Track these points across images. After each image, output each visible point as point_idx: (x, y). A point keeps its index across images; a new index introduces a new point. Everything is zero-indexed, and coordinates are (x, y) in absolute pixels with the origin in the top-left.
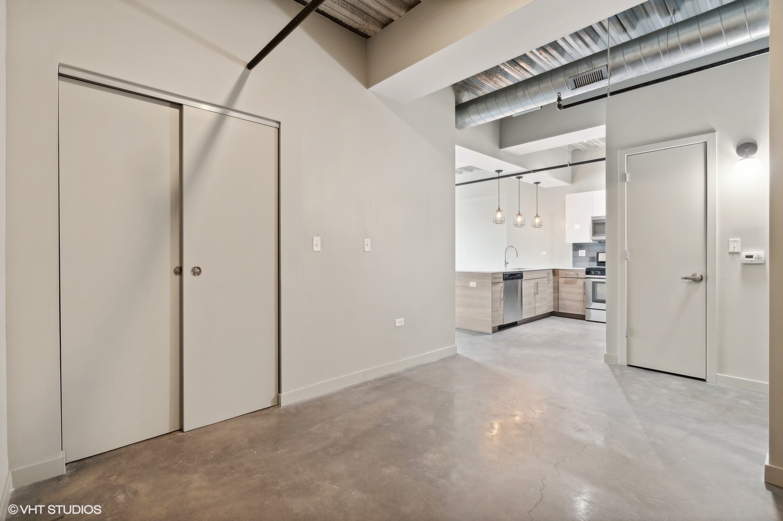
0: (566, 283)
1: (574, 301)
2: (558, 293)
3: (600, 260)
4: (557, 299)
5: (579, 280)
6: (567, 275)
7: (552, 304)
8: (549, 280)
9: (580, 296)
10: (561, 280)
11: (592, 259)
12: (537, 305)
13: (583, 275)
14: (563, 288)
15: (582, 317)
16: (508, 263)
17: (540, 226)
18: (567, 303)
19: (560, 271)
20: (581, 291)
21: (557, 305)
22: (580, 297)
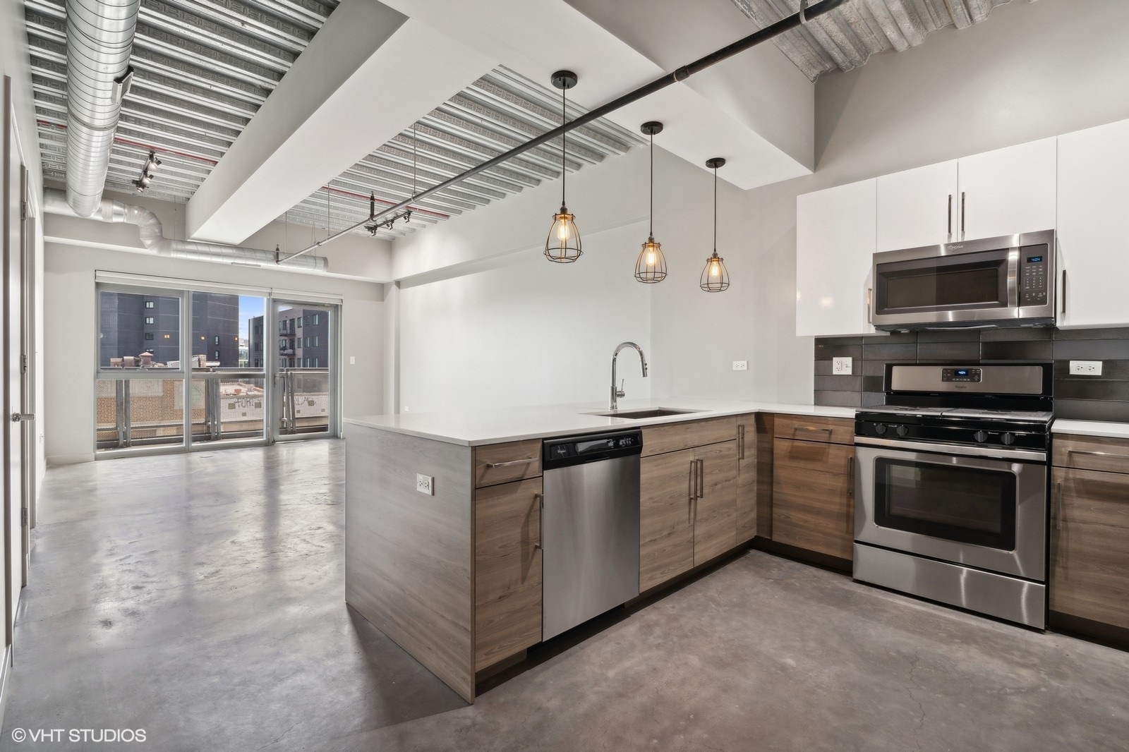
0: (794, 455)
1: (819, 512)
2: (772, 484)
3: (896, 386)
4: (766, 499)
5: (833, 451)
6: (798, 433)
7: (753, 515)
8: (741, 448)
9: (837, 500)
10: (781, 446)
11: (872, 384)
12: (700, 530)
13: (846, 433)
14: (784, 471)
15: (844, 568)
16: (622, 395)
17: (723, 285)
18: (796, 516)
19: (777, 421)
20: (840, 483)
21: (766, 518)
22: (836, 504)
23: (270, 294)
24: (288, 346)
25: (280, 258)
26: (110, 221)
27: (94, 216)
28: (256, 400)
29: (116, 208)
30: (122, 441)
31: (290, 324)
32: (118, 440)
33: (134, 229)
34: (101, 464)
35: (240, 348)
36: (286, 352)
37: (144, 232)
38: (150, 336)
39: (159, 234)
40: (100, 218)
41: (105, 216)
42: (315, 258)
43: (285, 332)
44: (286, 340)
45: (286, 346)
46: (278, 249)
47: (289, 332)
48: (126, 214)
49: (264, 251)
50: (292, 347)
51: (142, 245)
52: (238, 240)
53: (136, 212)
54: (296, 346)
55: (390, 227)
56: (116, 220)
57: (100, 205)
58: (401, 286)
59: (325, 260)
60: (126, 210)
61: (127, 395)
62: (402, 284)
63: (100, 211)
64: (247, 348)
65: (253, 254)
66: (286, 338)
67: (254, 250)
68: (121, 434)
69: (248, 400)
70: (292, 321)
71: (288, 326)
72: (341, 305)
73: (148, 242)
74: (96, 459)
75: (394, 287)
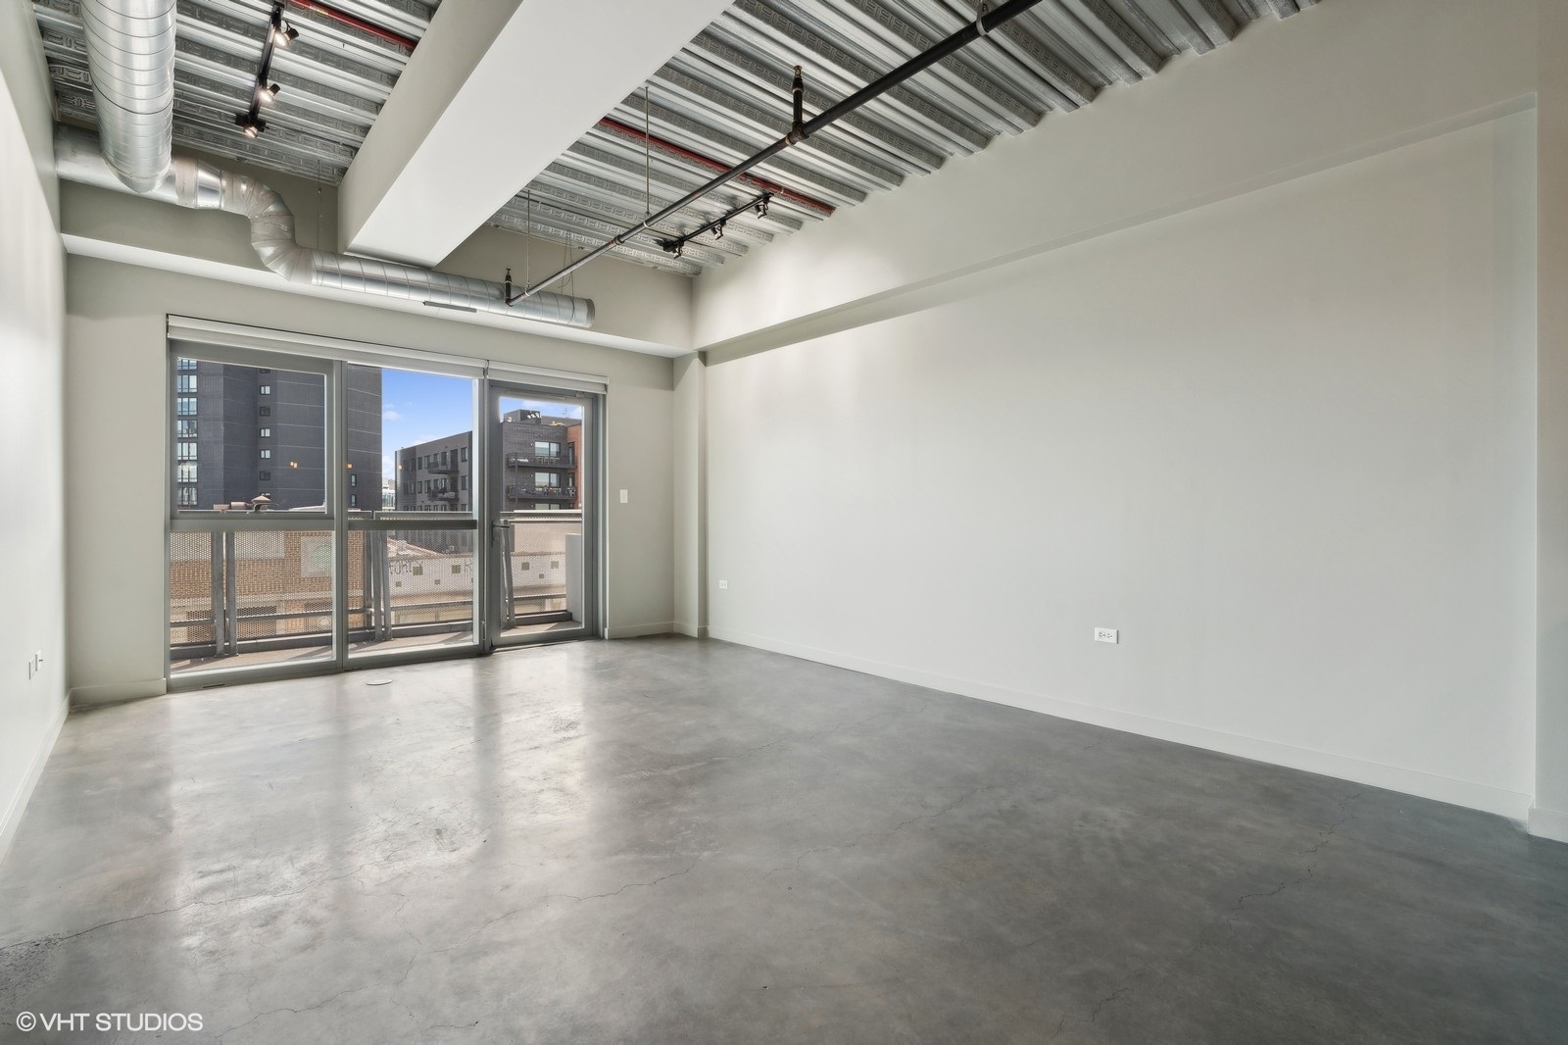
23: (485, 371)
24: (449, 487)
25: (513, 295)
26: (191, 204)
27: (160, 192)
28: (415, 564)
29: (205, 176)
30: (221, 644)
31: (452, 457)
32: (215, 643)
33: (239, 225)
34: (178, 701)
35: (384, 491)
36: (446, 495)
37: (259, 230)
38: (267, 476)
39: (289, 235)
40: (170, 196)
41: (182, 192)
42: (572, 299)
43: (444, 468)
44: (445, 480)
45: (445, 488)
46: (508, 278)
47: (449, 468)
48: (224, 191)
49: (484, 283)
50: (454, 489)
51: (255, 262)
52: (435, 255)
53: (244, 187)
54: (459, 488)
55: (719, 234)
56: (205, 202)
57: (169, 166)
58: (709, 359)
59: (590, 305)
60: (224, 183)
61: (231, 560)
62: (710, 357)
63: (170, 180)
64: (393, 491)
65: (464, 286)
66: (446, 476)
67: (465, 279)
68: (220, 633)
69: (404, 563)
70: (454, 453)
71: (449, 459)
72: (604, 396)
73: (268, 251)
74: (172, 688)
75: (696, 362)
